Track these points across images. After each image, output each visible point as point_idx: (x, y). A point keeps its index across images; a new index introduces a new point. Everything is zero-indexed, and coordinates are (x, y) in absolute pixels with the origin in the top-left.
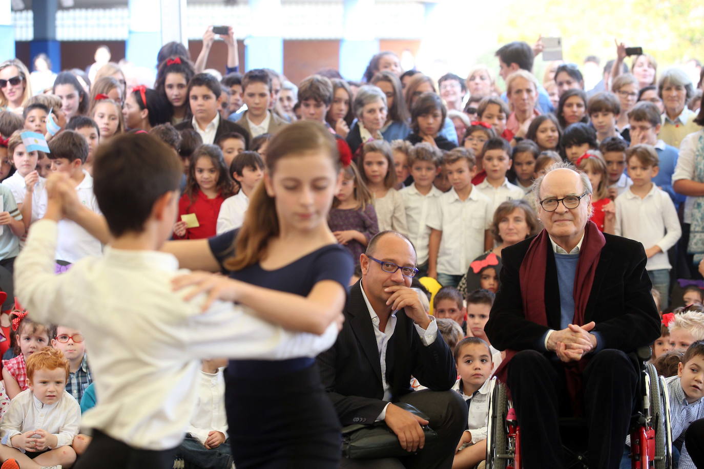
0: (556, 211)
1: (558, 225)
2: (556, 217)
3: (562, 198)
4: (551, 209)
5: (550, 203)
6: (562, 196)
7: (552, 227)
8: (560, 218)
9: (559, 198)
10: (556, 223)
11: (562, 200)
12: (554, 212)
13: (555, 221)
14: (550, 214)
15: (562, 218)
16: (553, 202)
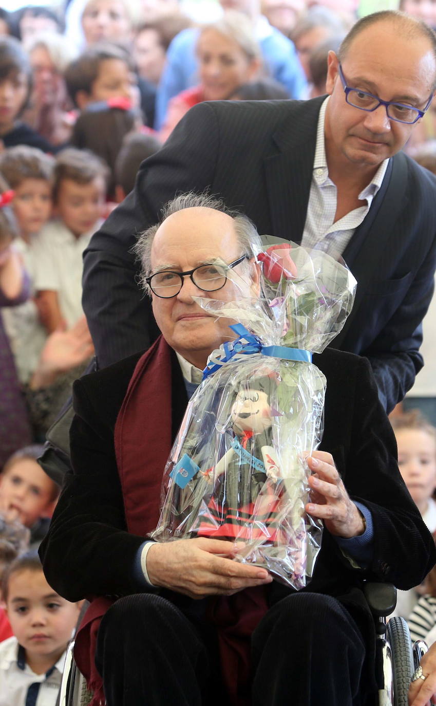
0: (178, 296)
1: (183, 326)
2: (180, 310)
3: (190, 269)
4: (169, 293)
5: (167, 281)
6: (189, 264)
7: (173, 330)
8: (188, 312)
9: (185, 270)
10: (182, 322)
11: (191, 273)
12: (174, 299)
13: (179, 319)
14: (168, 302)
15: (192, 311)
16: (173, 279)
